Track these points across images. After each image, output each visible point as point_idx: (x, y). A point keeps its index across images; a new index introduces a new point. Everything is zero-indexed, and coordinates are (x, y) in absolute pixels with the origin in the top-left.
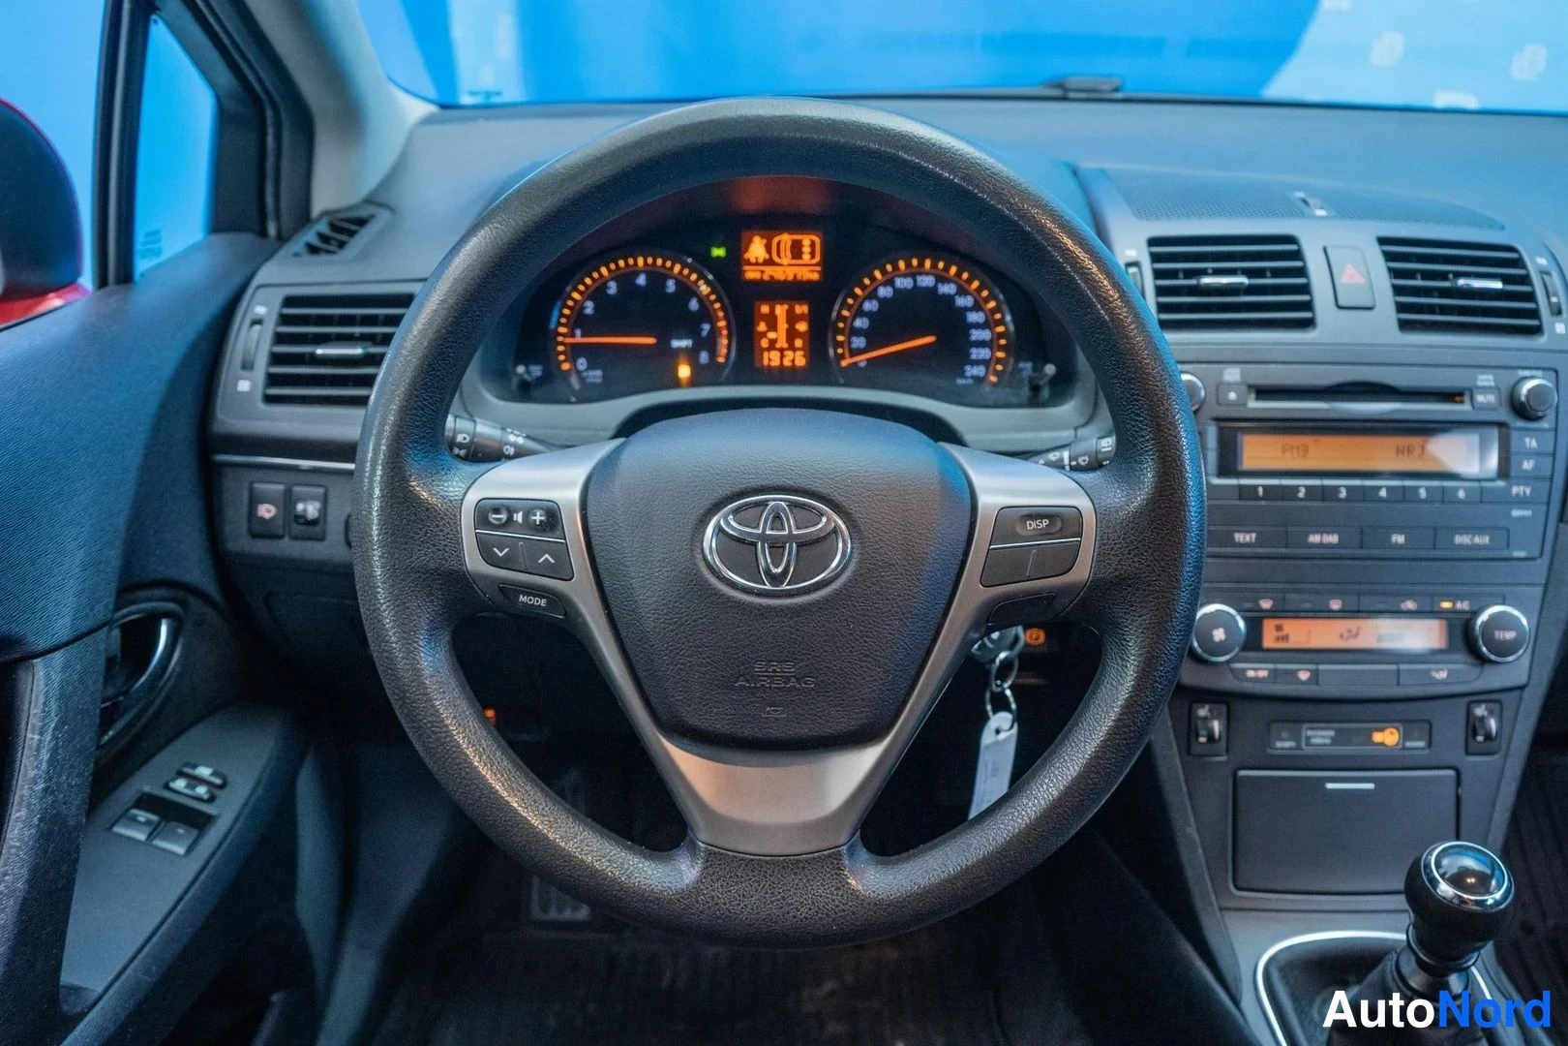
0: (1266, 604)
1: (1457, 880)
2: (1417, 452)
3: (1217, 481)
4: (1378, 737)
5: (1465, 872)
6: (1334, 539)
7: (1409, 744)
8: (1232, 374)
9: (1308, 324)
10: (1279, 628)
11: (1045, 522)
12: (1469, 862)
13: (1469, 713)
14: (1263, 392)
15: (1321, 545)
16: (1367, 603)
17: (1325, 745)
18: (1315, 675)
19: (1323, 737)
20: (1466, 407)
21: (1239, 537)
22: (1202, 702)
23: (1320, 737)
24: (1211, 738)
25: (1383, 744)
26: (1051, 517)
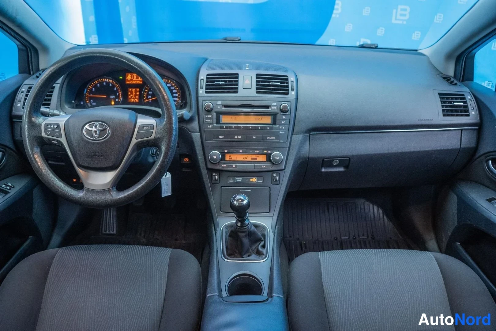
0: (226, 151)
1: (238, 201)
2: (260, 119)
3: (215, 125)
4: (251, 180)
5: (240, 199)
6: (240, 137)
7: (258, 182)
8: (219, 103)
9: (237, 92)
10: (230, 156)
11: (147, 127)
12: (242, 198)
13: (272, 175)
14: (226, 106)
15: (237, 139)
16: (248, 151)
17: (240, 181)
18: (236, 166)
19: (240, 180)
20: (270, 109)
21: (220, 137)
22: (214, 172)
23: (239, 180)
24: (216, 180)
25: (252, 181)
26: (148, 126)
